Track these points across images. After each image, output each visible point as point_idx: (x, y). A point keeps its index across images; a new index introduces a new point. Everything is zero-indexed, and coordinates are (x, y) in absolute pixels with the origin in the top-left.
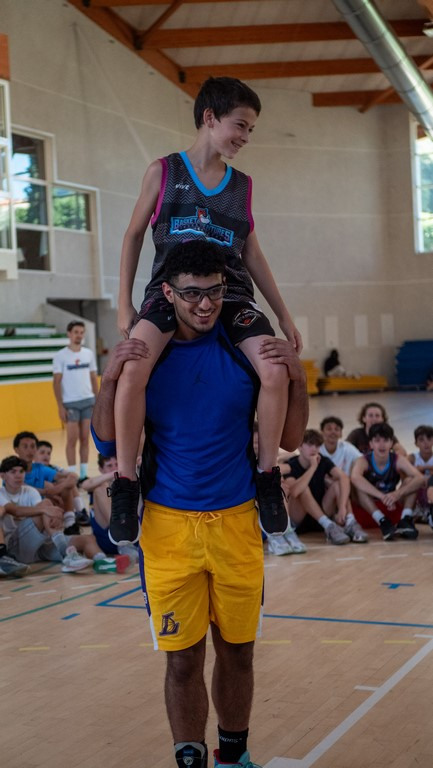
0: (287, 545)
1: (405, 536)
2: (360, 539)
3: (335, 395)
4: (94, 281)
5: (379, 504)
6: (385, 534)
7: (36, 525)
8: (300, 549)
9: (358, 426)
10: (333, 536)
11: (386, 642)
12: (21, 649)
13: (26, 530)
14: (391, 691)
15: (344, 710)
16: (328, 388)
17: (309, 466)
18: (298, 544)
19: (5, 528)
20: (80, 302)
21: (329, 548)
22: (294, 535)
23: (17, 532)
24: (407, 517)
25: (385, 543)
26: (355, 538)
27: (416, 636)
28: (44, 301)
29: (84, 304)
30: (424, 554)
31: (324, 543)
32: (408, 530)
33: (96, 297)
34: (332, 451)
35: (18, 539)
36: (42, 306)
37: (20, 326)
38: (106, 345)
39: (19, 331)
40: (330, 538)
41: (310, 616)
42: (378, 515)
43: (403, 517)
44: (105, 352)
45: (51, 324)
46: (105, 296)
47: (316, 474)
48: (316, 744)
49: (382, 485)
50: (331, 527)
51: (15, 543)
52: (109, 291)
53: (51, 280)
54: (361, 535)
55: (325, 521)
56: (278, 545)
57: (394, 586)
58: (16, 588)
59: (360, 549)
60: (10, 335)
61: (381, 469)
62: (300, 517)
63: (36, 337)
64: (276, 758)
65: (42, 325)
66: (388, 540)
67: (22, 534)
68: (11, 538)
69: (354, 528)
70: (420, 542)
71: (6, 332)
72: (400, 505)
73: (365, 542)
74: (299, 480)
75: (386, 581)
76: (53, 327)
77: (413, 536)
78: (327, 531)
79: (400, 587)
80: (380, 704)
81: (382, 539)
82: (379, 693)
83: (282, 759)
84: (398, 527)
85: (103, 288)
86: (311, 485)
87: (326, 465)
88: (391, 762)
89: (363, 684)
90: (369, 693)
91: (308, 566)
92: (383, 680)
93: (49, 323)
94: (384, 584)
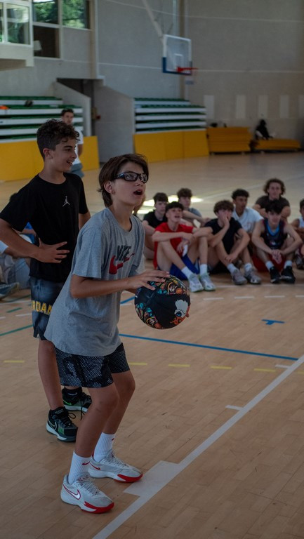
0: (200, 284)
1: (286, 281)
2: (256, 281)
3: (263, 153)
4: (91, 67)
5: (270, 257)
6: (272, 279)
7: (27, 263)
8: (211, 288)
9: (263, 194)
10: (236, 278)
11: (255, 370)
12: (6, 362)
13: (20, 267)
14: (250, 411)
15: (215, 425)
16: (258, 148)
17: (224, 226)
18: (209, 284)
19: (6, 264)
20: (82, 81)
21: (233, 287)
22: (208, 278)
23: (14, 267)
24: (288, 267)
25: (272, 285)
26: (252, 281)
27: (277, 366)
28: (55, 80)
29: (85, 82)
30: (297, 296)
31: (229, 283)
32: (288, 277)
33: (93, 78)
34: (240, 214)
35: (15, 273)
36: (53, 84)
37: (37, 98)
38: (99, 113)
39: (36, 102)
40: (234, 279)
41: (207, 345)
42: (269, 265)
43: (285, 267)
44: (98, 118)
45: (59, 97)
46: (99, 77)
47: (228, 231)
48: (190, 451)
49: (274, 243)
50: (235, 272)
51: (13, 275)
52: (102, 73)
53: (60, 64)
54: (256, 279)
55: (232, 268)
56: (193, 284)
57: (270, 322)
58: (11, 309)
59: (255, 289)
60: (29, 106)
61: (273, 232)
62: (214, 262)
63: (48, 107)
64: (161, 461)
65: (52, 98)
66: (274, 283)
67: (17, 269)
68: (10, 272)
69: (252, 273)
70: (297, 285)
71: (27, 103)
72: (284, 258)
73: (259, 283)
74: (216, 235)
75: (265, 318)
76: (60, 99)
77: (292, 281)
78: (232, 274)
79: (274, 324)
80: (241, 422)
81: (269, 282)
82: (242, 411)
83: (165, 462)
84: (282, 274)
85: (98, 71)
86: (224, 240)
87: (235, 226)
88: (238, 470)
89: (232, 405)
90: (235, 412)
91: (214, 302)
92: (247, 401)
93: (58, 97)
94: (264, 320)
